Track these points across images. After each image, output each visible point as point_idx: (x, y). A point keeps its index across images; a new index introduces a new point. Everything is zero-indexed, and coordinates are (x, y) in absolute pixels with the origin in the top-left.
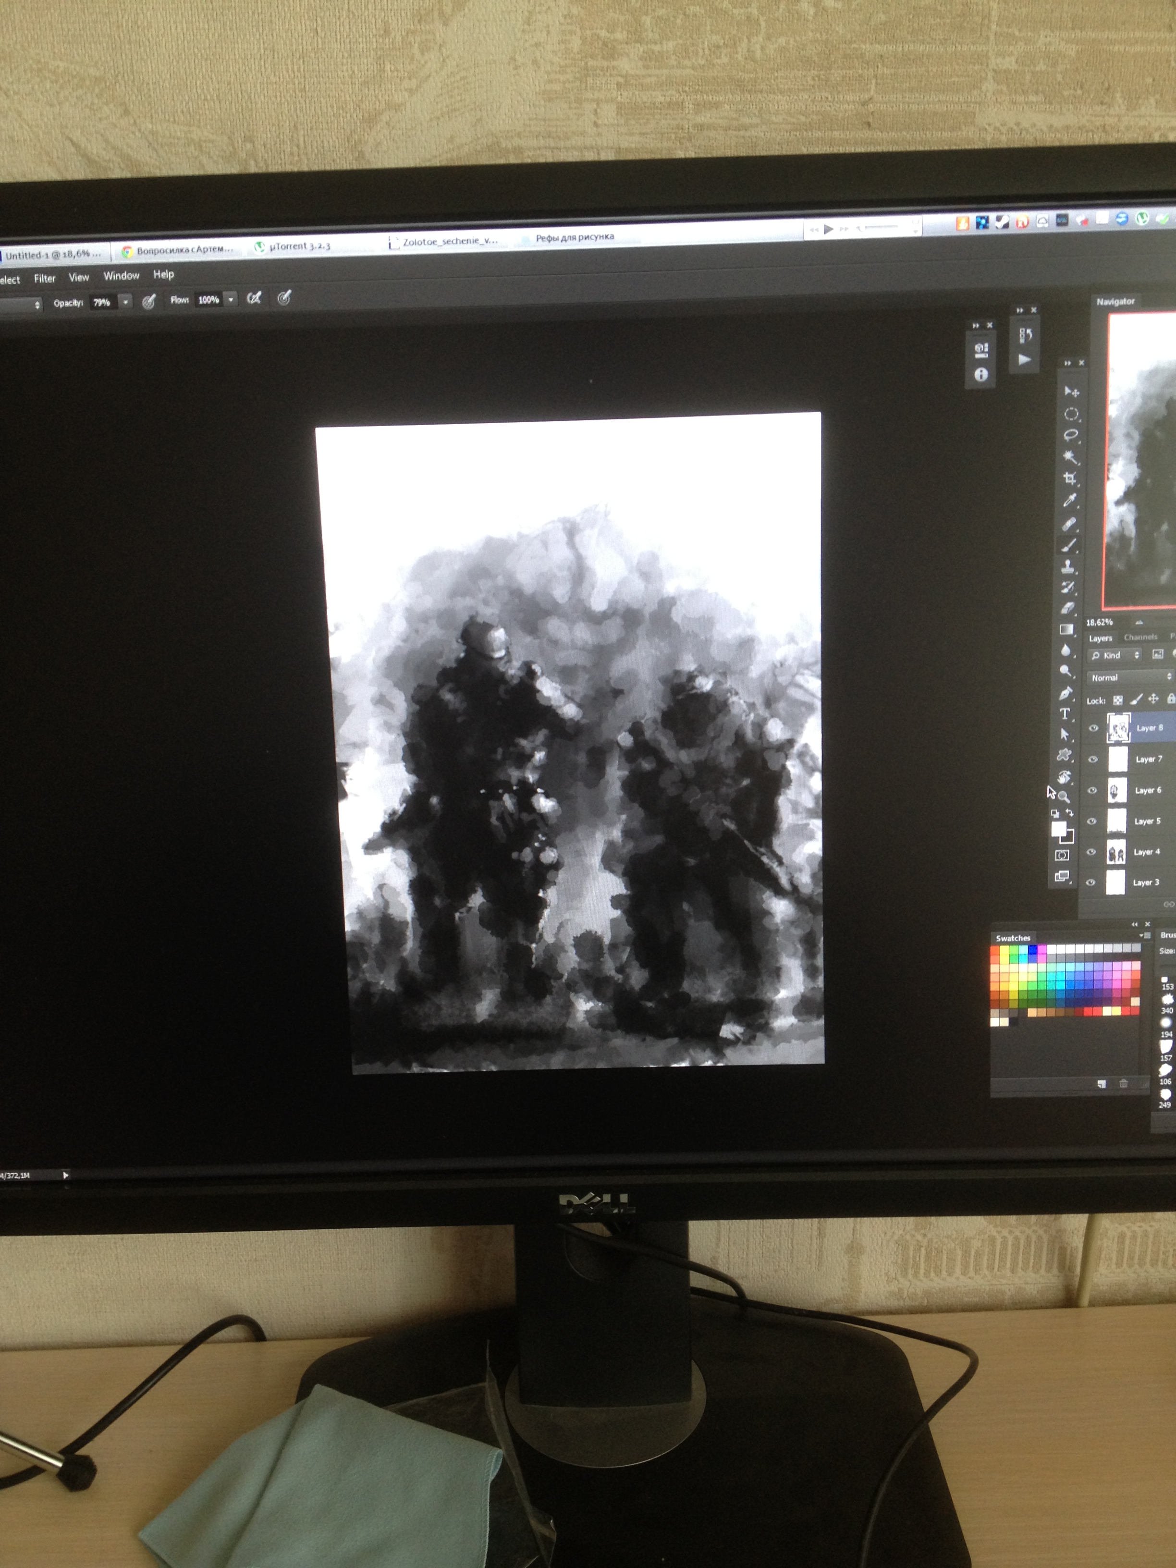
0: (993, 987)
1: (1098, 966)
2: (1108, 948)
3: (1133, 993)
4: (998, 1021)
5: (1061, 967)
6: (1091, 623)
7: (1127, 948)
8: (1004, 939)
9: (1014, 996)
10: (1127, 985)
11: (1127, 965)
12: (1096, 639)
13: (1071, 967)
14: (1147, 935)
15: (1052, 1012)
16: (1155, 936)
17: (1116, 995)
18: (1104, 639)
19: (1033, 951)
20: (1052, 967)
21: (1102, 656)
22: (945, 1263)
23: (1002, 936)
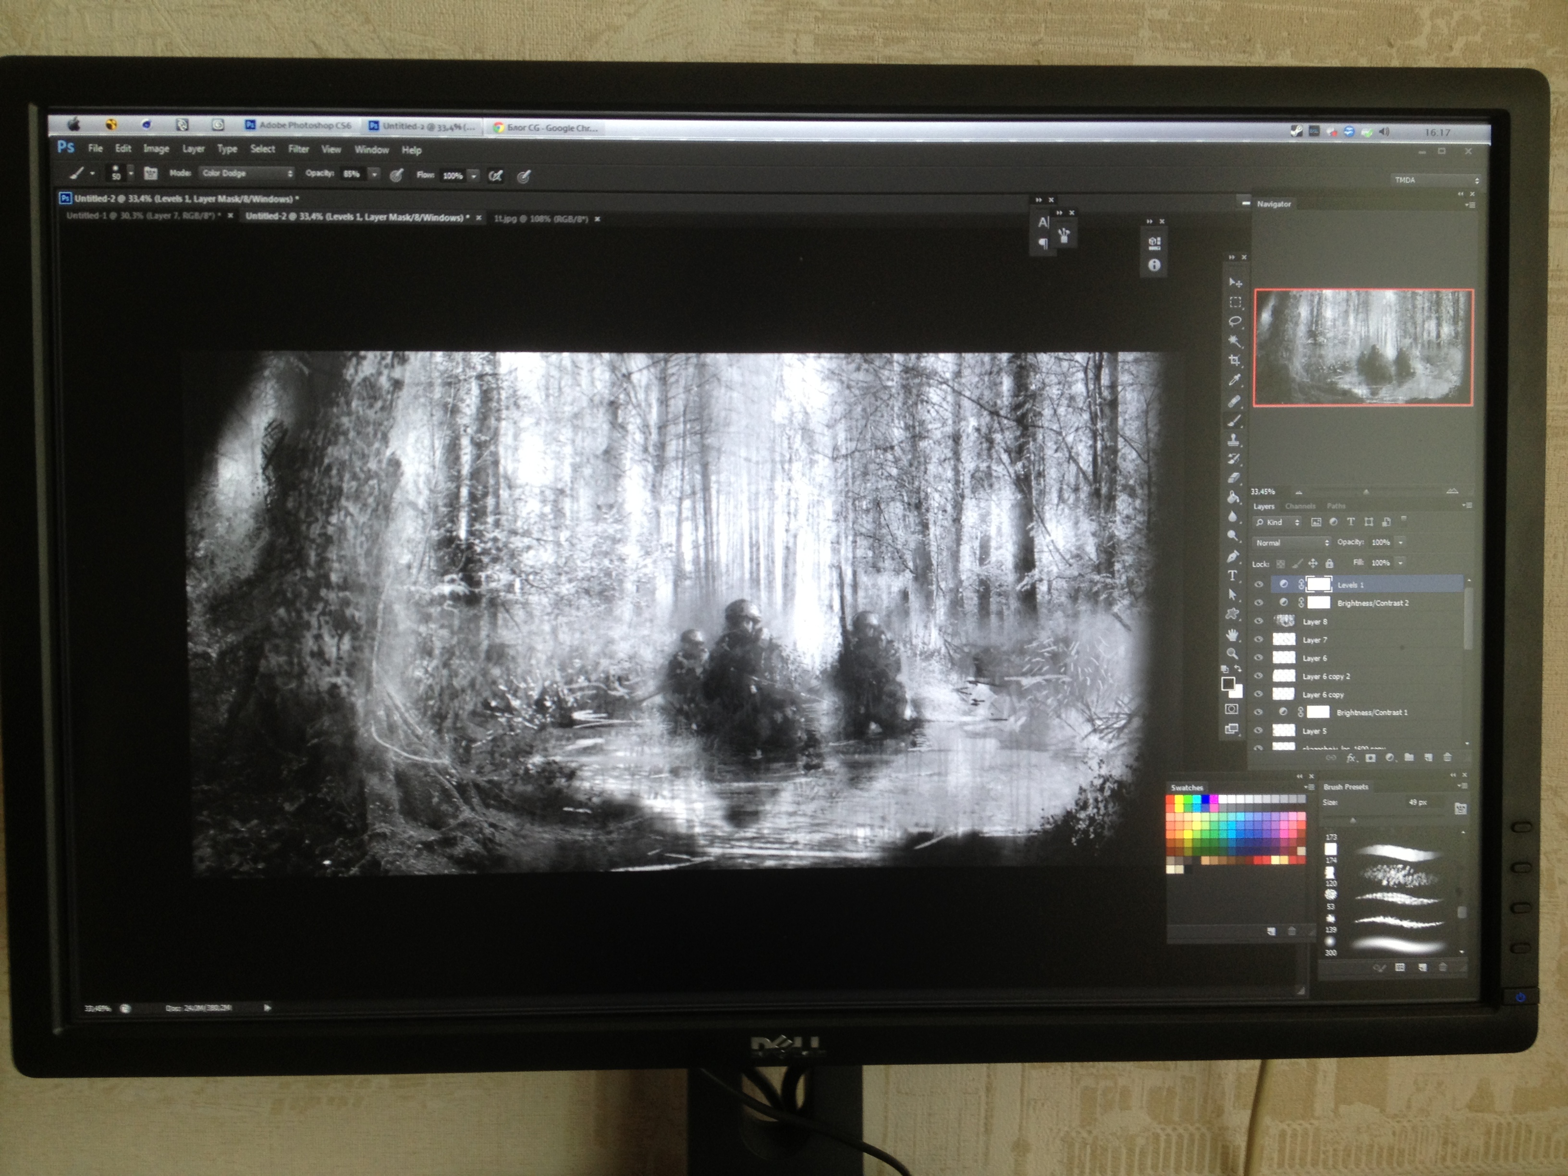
0: (1169, 835)
1: (1266, 816)
2: (1275, 799)
3: (1300, 842)
4: (1173, 869)
5: (1232, 816)
6: (1255, 492)
7: (1293, 799)
8: (1179, 789)
9: (1188, 845)
10: (1294, 835)
11: (1293, 815)
12: (1260, 507)
13: (1241, 816)
14: (1311, 787)
15: (1224, 861)
16: (1319, 787)
17: (1283, 844)
18: (1267, 507)
19: (1206, 800)
20: (1223, 816)
21: (1266, 522)
22: (1109, 1164)
23: (1177, 785)
